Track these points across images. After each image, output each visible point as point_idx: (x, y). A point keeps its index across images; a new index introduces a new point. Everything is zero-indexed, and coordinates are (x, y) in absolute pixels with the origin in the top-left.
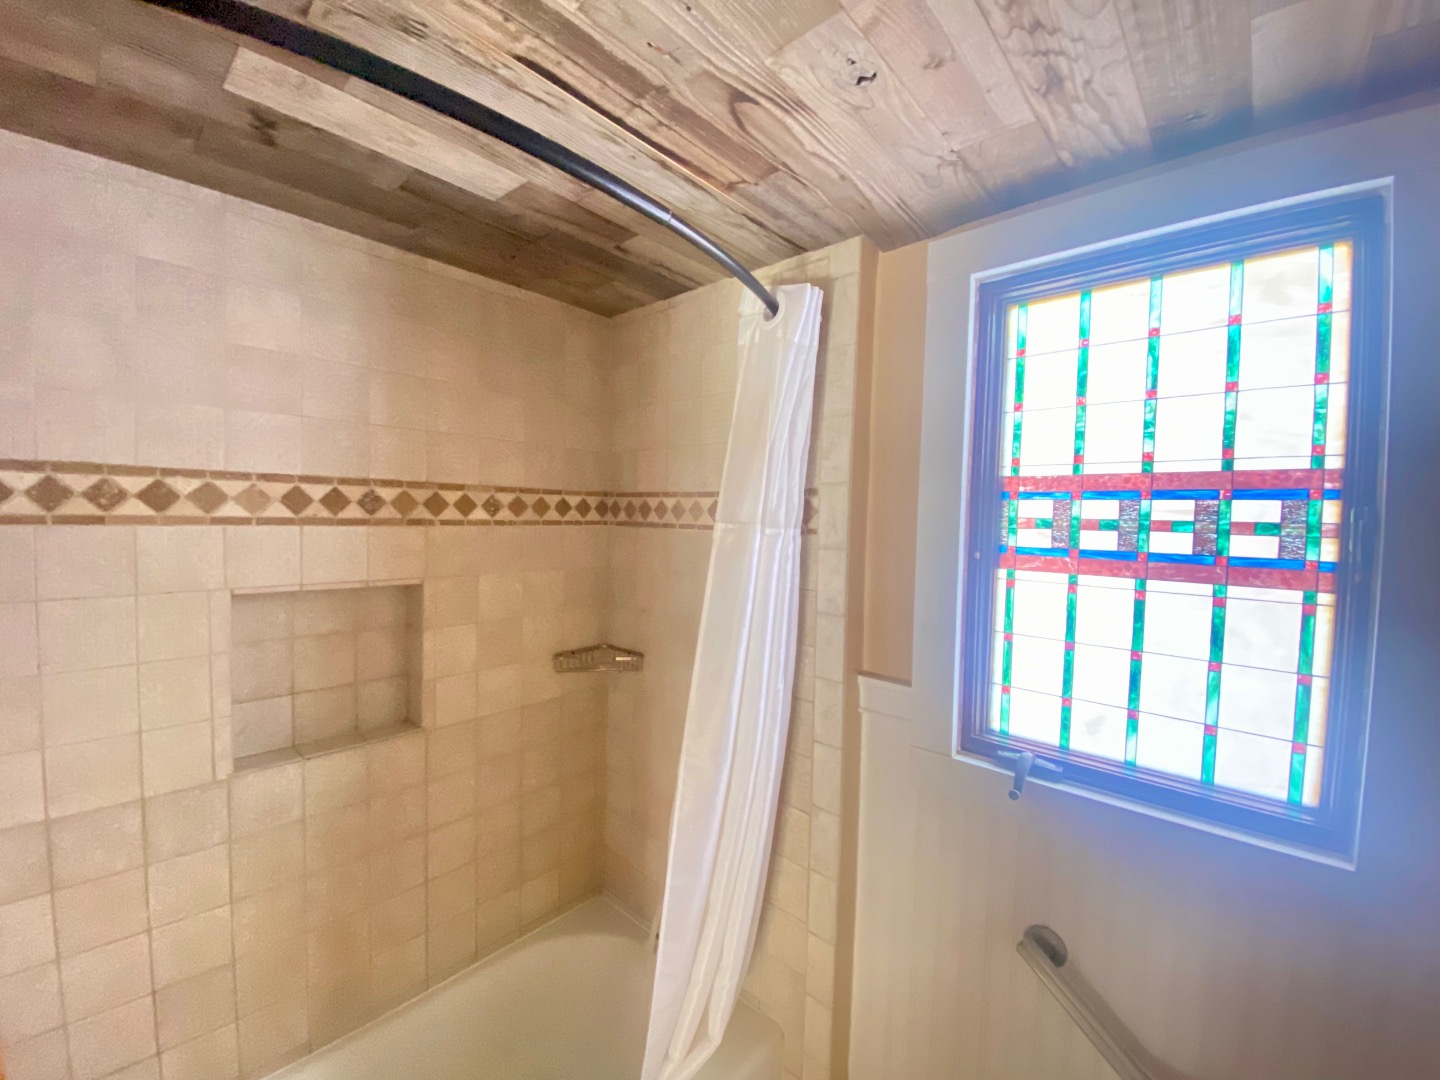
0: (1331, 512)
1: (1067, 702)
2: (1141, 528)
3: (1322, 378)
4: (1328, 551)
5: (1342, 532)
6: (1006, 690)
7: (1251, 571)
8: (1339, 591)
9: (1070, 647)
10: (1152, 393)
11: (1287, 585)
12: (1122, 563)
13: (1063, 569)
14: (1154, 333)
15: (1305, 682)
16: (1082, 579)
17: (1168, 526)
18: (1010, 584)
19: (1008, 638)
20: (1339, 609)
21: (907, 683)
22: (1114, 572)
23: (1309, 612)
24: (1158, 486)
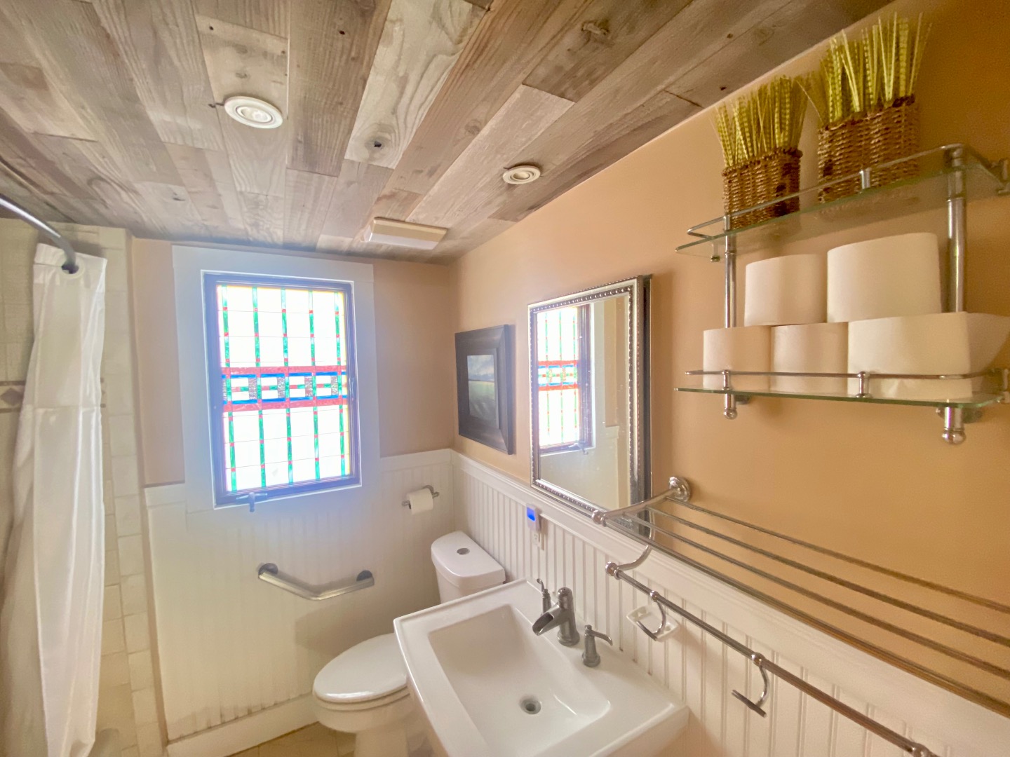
0: (344, 379)
1: (263, 466)
2: (286, 388)
3: (338, 336)
4: (344, 392)
5: (348, 385)
6: (233, 470)
7: (325, 401)
8: (348, 403)
9: (262, 442)
10: (285, 335)
11: (334, 403)
12: (280, 403)
13: (256, 408)
14: (284, 311)
15: (342, 434)
16: (264, 412)
17: (295, 387)
18: (231, 419)
19: (232, 445)
20: (349, 409)
21: (183, 482)
22: (278, 407)
23: (341, 411)
24: (290, 372)
